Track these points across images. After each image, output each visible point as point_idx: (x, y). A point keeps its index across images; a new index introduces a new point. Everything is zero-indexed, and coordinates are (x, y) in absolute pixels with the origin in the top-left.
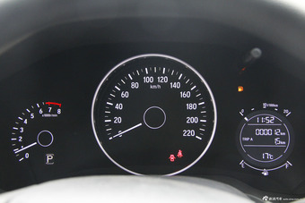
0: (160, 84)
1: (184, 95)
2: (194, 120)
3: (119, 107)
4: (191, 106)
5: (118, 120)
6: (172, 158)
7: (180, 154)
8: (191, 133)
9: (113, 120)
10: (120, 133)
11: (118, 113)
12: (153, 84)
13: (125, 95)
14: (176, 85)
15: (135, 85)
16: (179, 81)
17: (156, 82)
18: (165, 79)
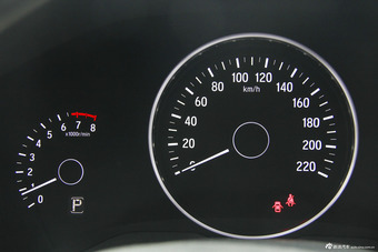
0: (259, 84)
1: (298, 103)
2: (314, 145)
3: (191, 121)
4: (310, 123)
5: (190, 143)
6: (278, 206)
7: (291, 200)
8: (311, 166)
9: (181, 143)
10: (193, 166)
11: (189, 132)
12: (247, 85)
13: (201, 102)
14: (286, 87)
15: (217, 87)
16: (291, 80)
17: (252, 82)
18: (267, 77)
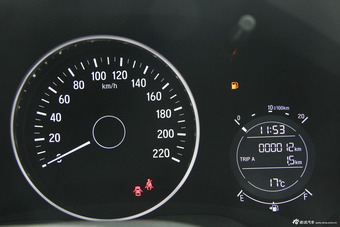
0: (116, 81)
1: (151, 97)
2: (167, 134)
3: (56, 117)
4: (163, 114)
5: (56, 138)
6: (138, 191)
7: (149, 184)
8: (165, 153)
9: (48, 138)
10: (59, 158)
11: (55, 127)
12: (105, 82)
13: (65, 100)
14: (140, 83)
15: (79, 85)
16: (144, 76)
17: (110, 80)
18: (123, 75)
